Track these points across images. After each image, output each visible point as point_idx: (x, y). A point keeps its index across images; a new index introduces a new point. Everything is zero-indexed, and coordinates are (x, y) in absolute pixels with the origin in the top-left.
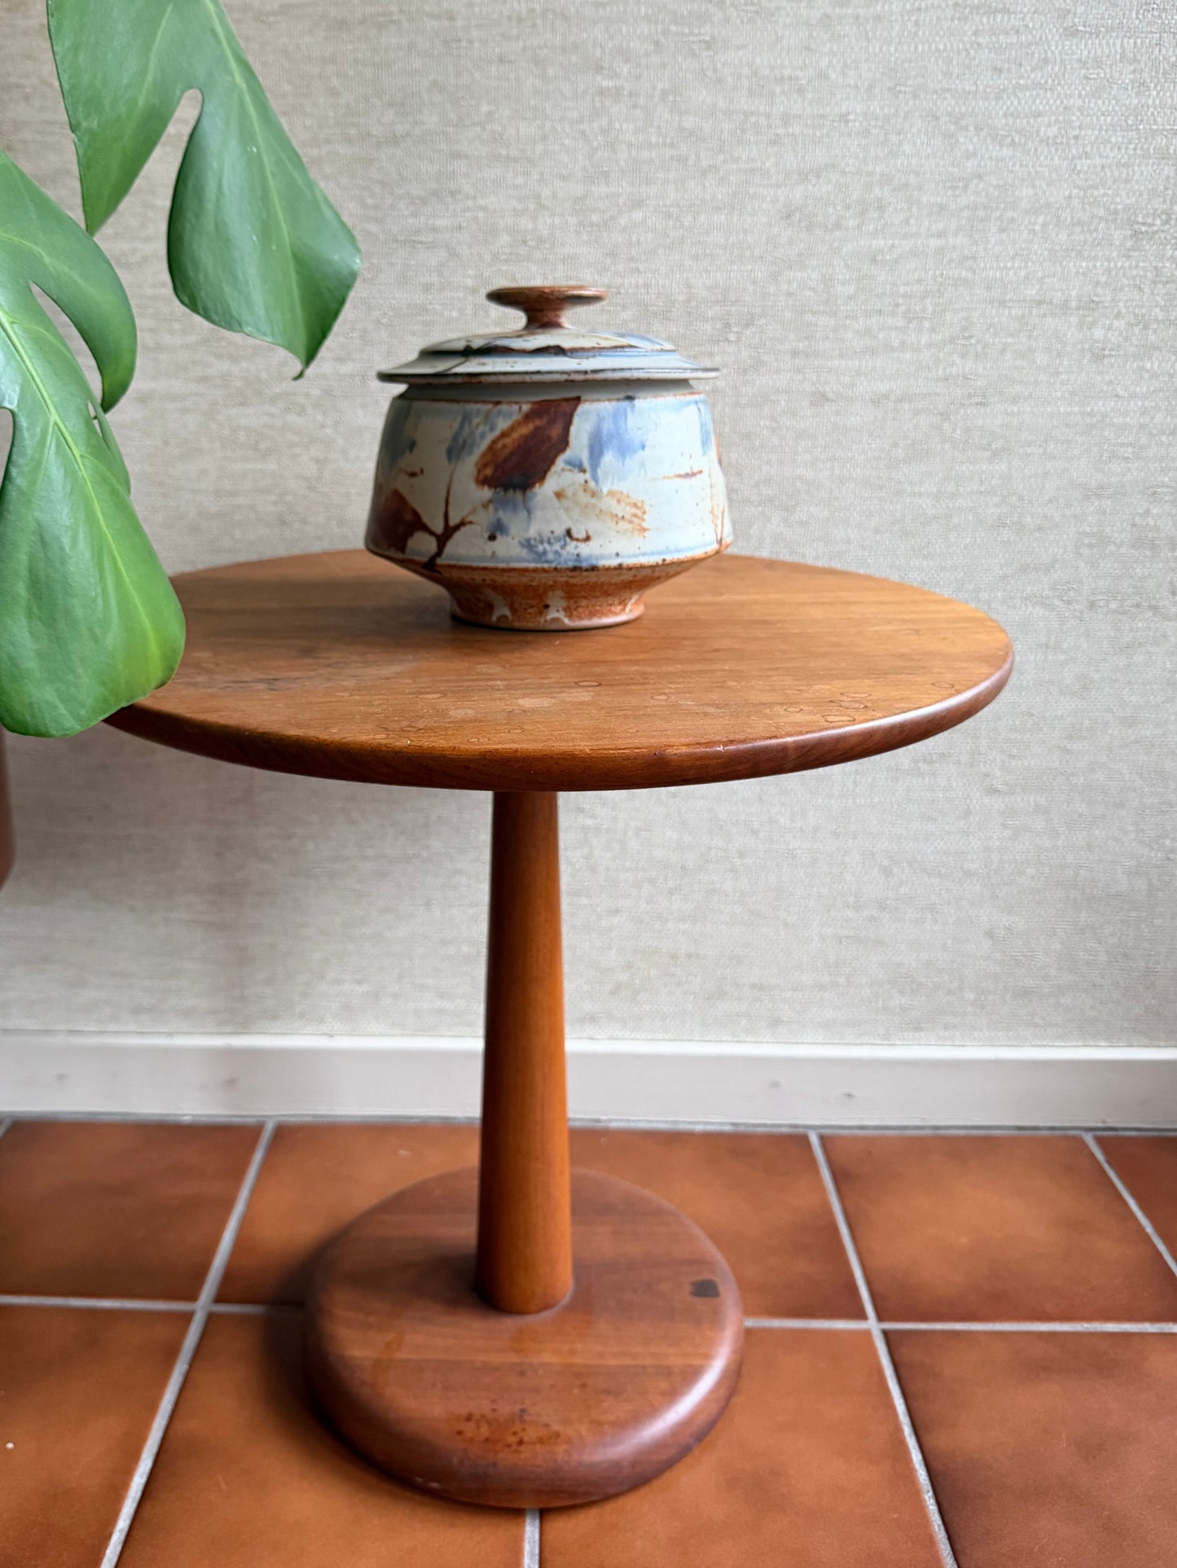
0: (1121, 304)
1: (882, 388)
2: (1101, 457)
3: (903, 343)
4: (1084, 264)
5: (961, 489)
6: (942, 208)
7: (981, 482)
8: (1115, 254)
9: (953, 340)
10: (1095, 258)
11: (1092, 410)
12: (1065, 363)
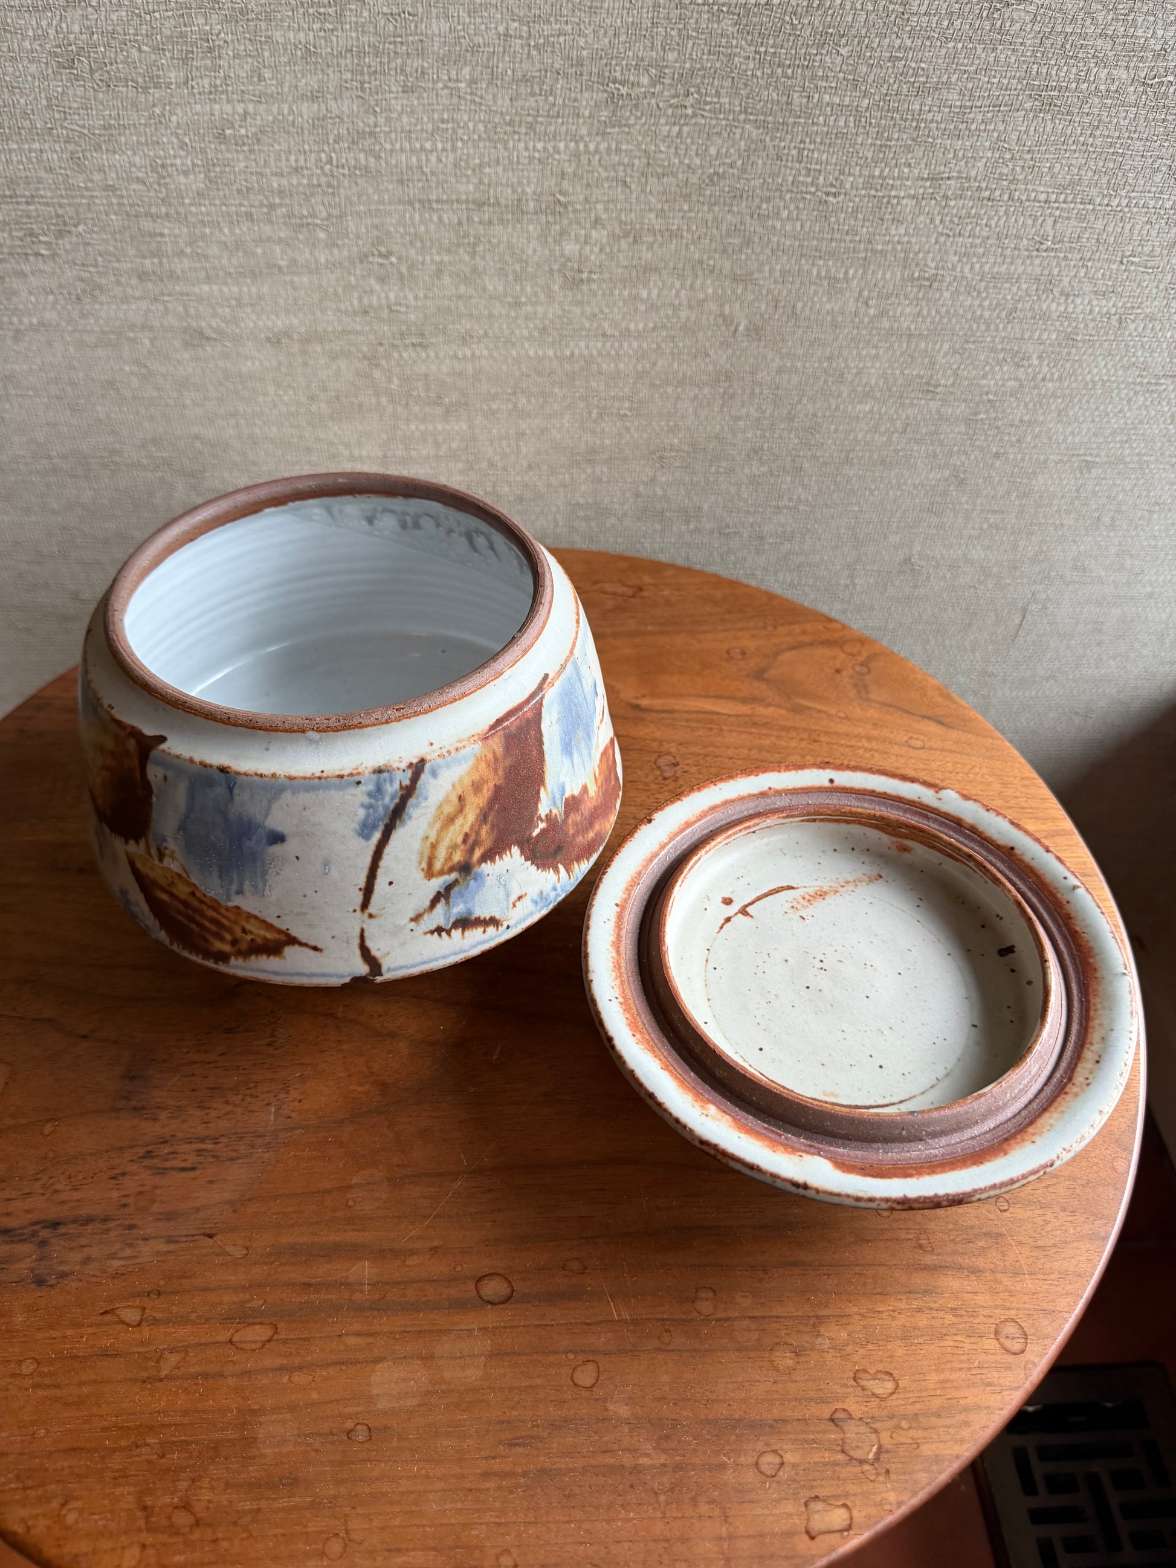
0: (600, 207)
1: (279, 323)
2: (590, 413)
3: (293, 261)
4: (540, 146)
5: (414, 454)
6: (309, 52)
7: (437, 445)
8: (584, 131)
9: (363, 257)
10: (555, 137)
11: (572, 354)
12: (529, 290)
